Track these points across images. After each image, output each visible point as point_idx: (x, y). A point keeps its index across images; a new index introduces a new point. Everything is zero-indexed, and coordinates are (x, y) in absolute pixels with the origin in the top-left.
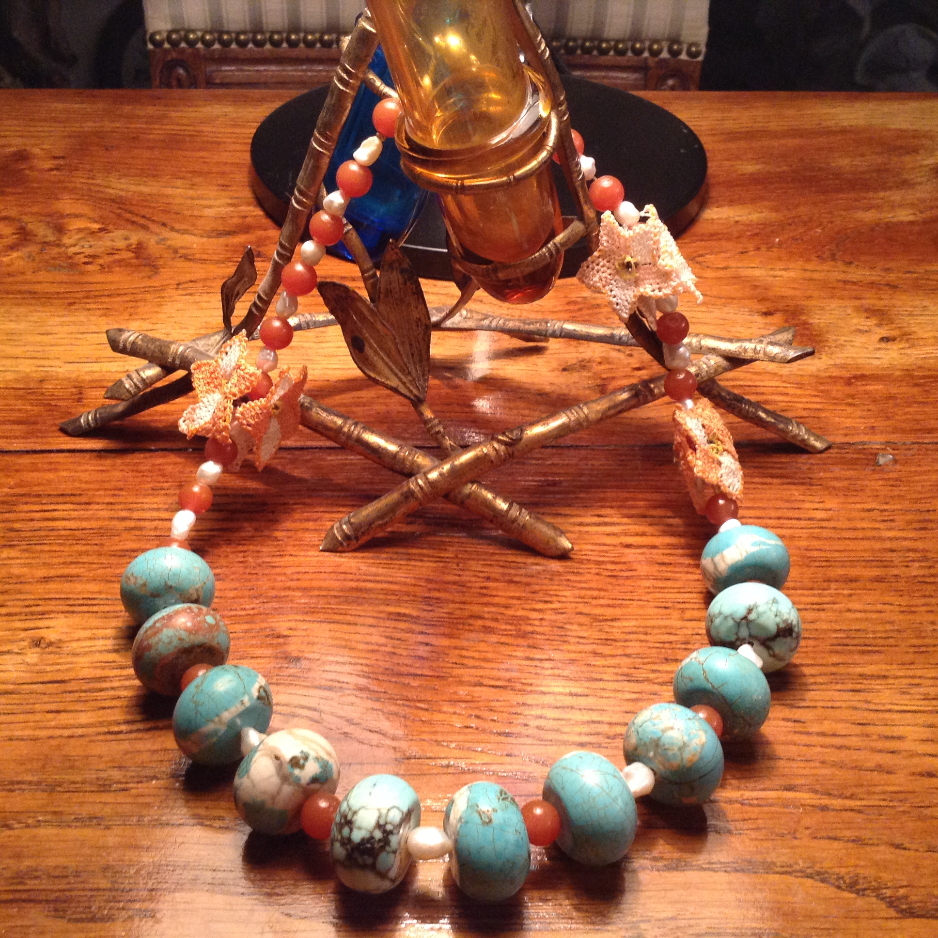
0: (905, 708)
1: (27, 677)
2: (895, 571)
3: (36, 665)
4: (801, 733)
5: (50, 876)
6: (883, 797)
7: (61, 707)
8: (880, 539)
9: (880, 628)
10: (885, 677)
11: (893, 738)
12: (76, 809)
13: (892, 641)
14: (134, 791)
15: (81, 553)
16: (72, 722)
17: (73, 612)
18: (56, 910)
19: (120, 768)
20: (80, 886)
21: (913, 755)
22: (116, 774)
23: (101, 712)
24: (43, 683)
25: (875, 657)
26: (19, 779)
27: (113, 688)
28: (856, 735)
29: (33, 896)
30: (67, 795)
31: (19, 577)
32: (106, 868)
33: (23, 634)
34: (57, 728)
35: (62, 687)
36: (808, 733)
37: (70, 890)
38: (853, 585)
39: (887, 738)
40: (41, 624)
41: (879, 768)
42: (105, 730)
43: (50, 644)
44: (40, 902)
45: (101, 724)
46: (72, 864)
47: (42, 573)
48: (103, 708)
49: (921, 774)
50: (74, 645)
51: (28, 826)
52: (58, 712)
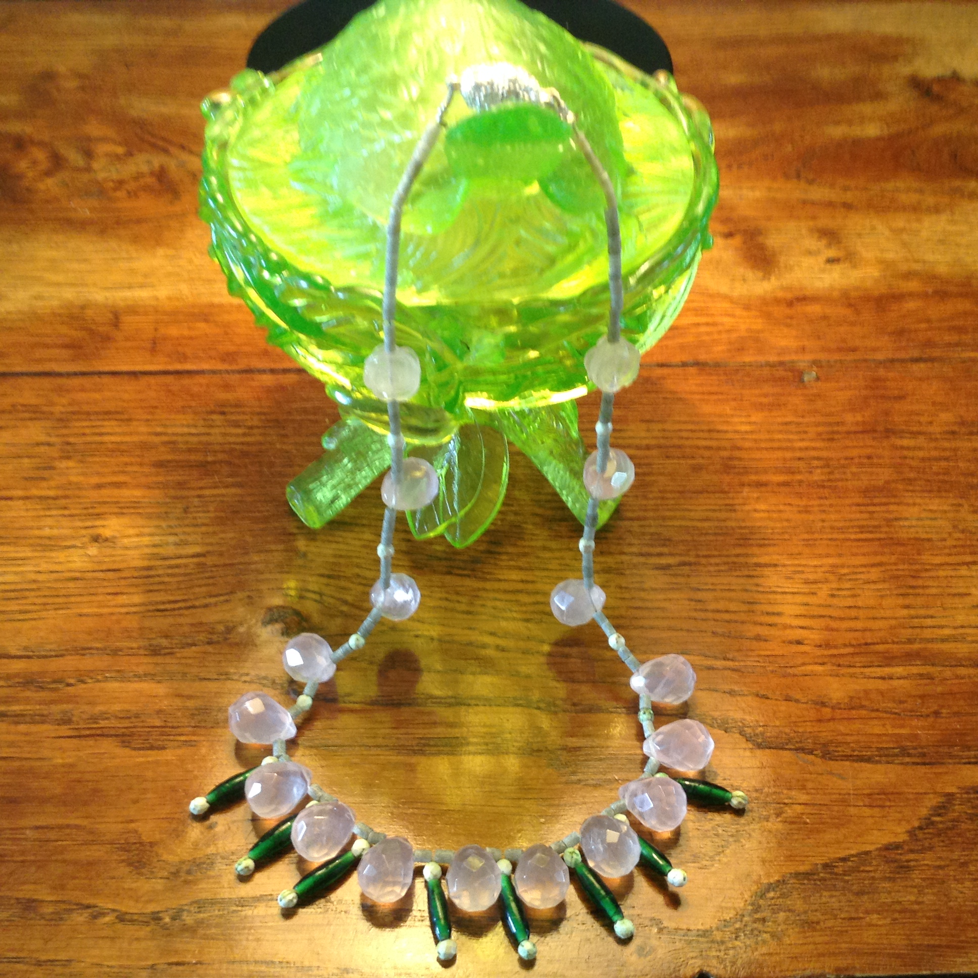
0: (787, 590)
1: (90, 566)
2: (799, 477)
3: (96, 556)
4: (701, 610)
5: (116, 717)
6: (757, 659)
7: (118, 590)
8: (793, 449)
9: (778, 525)
10: (775, 565)
11: (774, 614)
12: (134, 668)
13: (787, 536)
14: (178, 655)
15: (126, 464)
16: (127, 602)
17: (123, 514)
18: (123, 742)
19: (166, 637)
20: (141, 724)
21: (786, 627)
22: (164, 642)
23: (150, 594)
24: (102, 571)
25: (771, 549)
26: (89, 645)
27: (159, 576)
28: (745, 612)
29: (106, 731)
30: (127, 658)
31: (77, 484)
32: (159, 712)
33: (84, 532)
34: (116, 606)
35: (118, 575)
36: (706, 610)
37: (134, 727)
38: (763, 489)
39: (768, 613)
40: (98, 523)
41: (758, 638)
42: (154, 608)
43: (106, 540)
44: (111, 736)
45: (151, 603)
46: (134, 708)
47: (95, 480)
48: (151, 591)
49: (791, 642)
50: (126, 541)
51: (98, 681)
52: (116, 594)
